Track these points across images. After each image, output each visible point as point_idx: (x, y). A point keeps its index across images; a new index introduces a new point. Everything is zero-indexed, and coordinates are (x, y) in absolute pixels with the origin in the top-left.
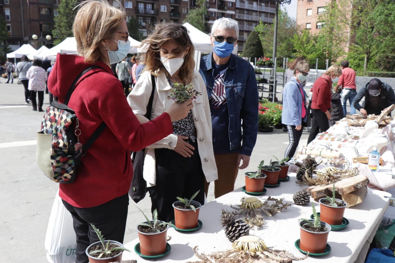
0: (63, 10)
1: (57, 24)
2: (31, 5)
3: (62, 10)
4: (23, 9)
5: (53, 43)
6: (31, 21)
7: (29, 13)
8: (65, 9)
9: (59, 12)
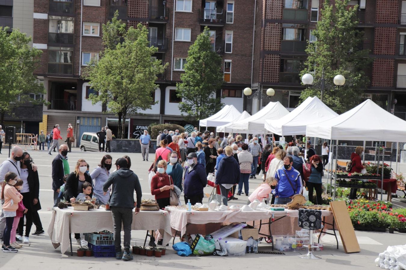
0: (324, 32)
1: (310, 58)
2: (268, 24)
3: (321, 33)
4: (255, 31)
5: (300, 93)
6: (266, 53)
7: (264, 39)
8: (328, 30)
9: (317, 36)
